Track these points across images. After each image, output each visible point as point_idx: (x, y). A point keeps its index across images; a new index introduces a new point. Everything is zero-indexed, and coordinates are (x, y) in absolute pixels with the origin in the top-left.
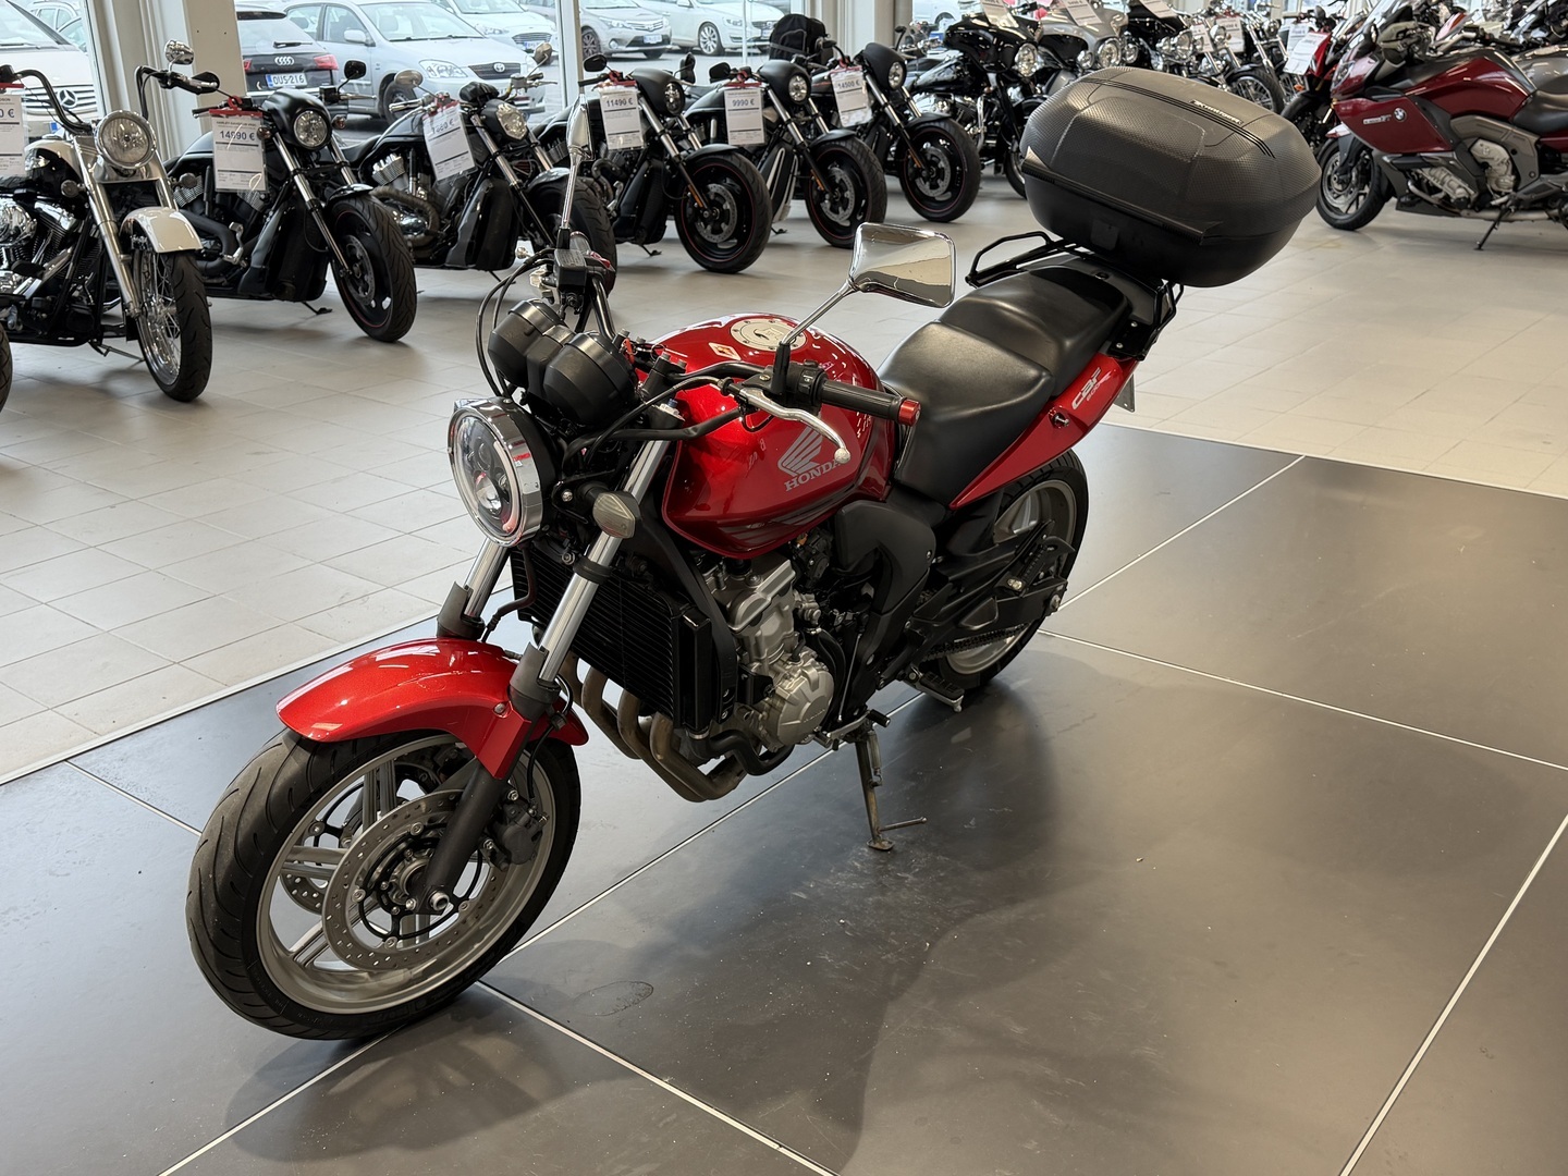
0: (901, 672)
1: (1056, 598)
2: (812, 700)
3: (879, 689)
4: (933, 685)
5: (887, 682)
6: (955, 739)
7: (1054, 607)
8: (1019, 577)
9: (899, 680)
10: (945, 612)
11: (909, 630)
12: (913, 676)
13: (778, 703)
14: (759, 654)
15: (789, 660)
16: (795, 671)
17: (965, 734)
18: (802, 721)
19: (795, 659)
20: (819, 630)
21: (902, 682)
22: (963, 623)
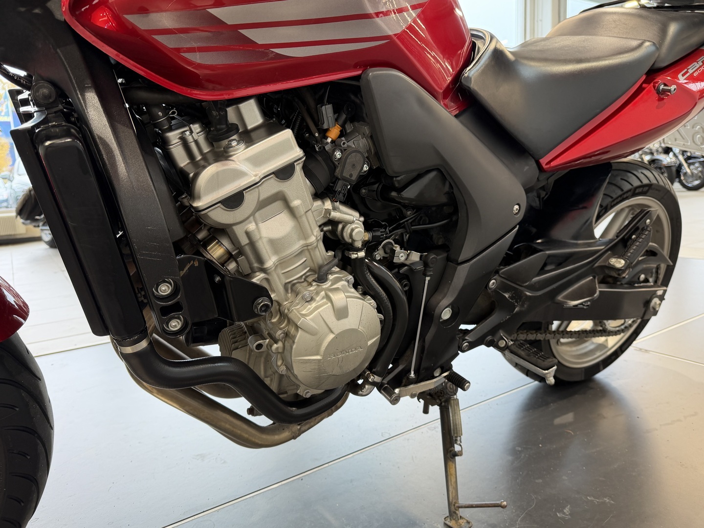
0: (489, 338)
1: (656, 301)
2: (337, 331)
3: (463, 351)
4: (523, 353)
5: (472, 345)
6: (558, 421)
7: (654, 309)
8: (621, 256)
9: (488, 346)
10: (539, 282)
11: (495, 291)
12: (502, 344)
13: (292, 330)
14: (260, 261)
15: (314, 280)
16: (318, 293)
17: (569, 417)
18: (324, 356)
19: (321, 279)
20: (362, 254)
21: (491, 348)
22: (560, 298)
